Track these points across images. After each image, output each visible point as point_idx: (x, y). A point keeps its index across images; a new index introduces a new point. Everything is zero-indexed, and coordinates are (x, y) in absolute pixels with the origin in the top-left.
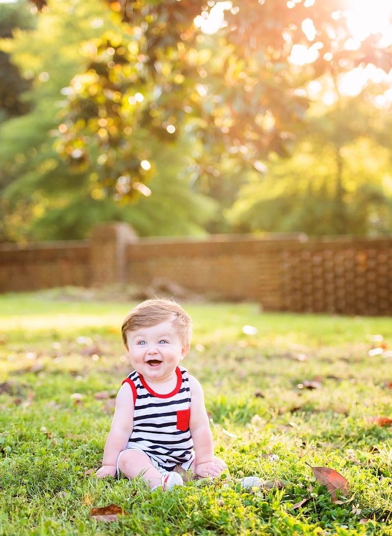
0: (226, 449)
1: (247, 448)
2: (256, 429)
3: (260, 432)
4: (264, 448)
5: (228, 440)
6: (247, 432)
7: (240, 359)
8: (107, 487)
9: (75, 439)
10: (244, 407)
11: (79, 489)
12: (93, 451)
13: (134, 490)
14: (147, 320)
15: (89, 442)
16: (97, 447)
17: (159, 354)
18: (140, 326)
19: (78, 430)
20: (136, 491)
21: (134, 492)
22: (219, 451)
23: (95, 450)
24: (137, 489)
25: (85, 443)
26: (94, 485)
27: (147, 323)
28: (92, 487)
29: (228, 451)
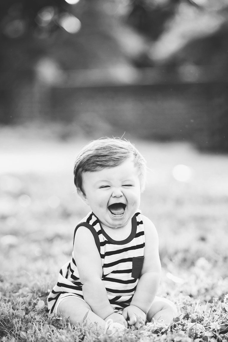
0: (172, 293)
1: (194, 292)
2: (202, 274)
3: (208, 275)
4: (212, 293)
5: (173, 285)
6: (193, 277)
7: (179, 202)
8: (53, 331)
9: (15, 283)
10: (186, 251)
11: (23, 334)
12: (35, 295)
13: (82, 334)
14: (110, 160)
15: (31, 285)
16: (39, 291)
17: (123, 197)
18: (102, 166)
19: (16, 274)
20: (84, 336)
21: (81, 337)
22: (165, 295)
23: (37, 293)
24: (85, 333)
25: (26, 286)
26: (40, 330)
27: (111, 163)
28: (38, 331)
29: (176, 296)
